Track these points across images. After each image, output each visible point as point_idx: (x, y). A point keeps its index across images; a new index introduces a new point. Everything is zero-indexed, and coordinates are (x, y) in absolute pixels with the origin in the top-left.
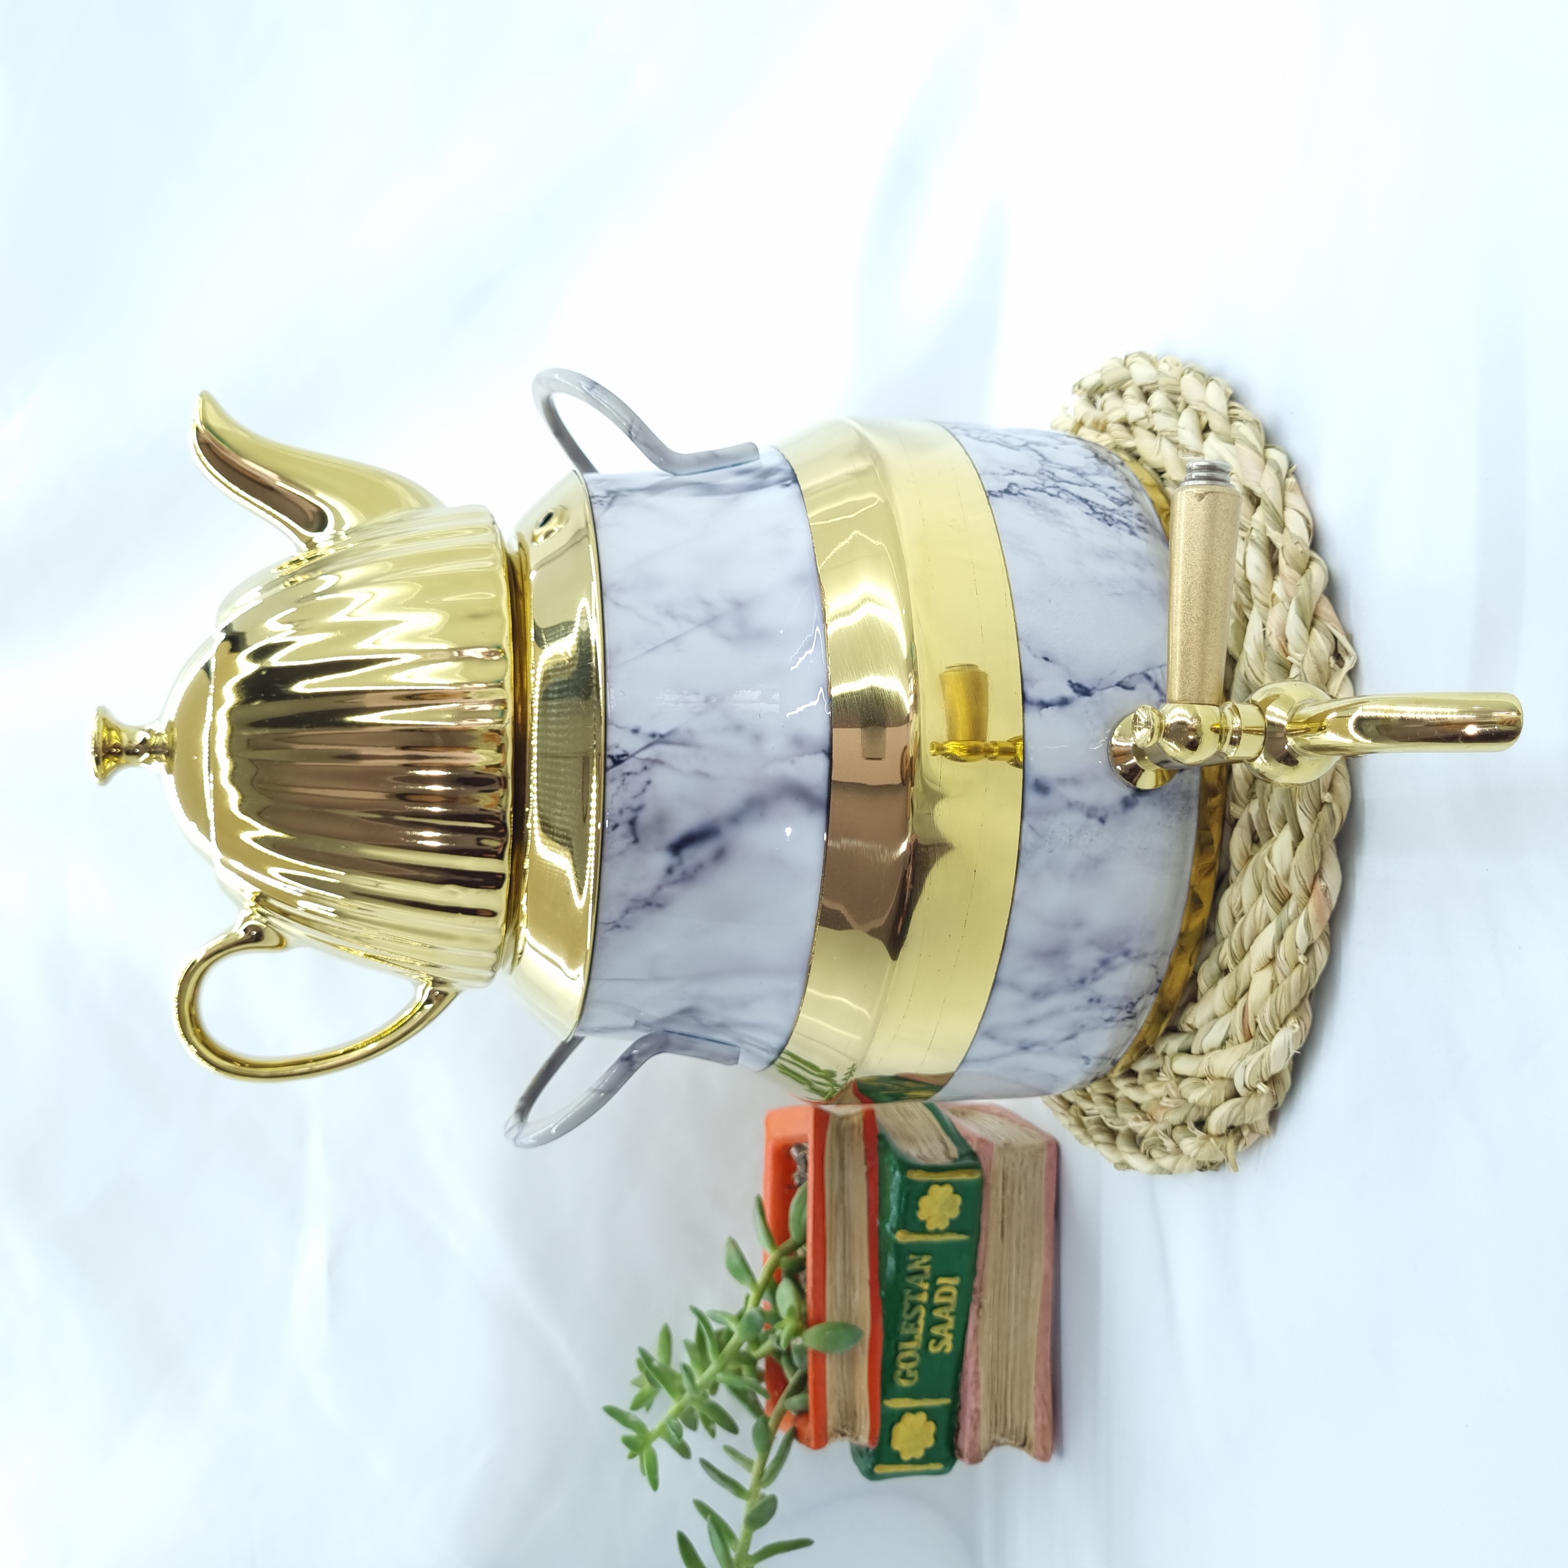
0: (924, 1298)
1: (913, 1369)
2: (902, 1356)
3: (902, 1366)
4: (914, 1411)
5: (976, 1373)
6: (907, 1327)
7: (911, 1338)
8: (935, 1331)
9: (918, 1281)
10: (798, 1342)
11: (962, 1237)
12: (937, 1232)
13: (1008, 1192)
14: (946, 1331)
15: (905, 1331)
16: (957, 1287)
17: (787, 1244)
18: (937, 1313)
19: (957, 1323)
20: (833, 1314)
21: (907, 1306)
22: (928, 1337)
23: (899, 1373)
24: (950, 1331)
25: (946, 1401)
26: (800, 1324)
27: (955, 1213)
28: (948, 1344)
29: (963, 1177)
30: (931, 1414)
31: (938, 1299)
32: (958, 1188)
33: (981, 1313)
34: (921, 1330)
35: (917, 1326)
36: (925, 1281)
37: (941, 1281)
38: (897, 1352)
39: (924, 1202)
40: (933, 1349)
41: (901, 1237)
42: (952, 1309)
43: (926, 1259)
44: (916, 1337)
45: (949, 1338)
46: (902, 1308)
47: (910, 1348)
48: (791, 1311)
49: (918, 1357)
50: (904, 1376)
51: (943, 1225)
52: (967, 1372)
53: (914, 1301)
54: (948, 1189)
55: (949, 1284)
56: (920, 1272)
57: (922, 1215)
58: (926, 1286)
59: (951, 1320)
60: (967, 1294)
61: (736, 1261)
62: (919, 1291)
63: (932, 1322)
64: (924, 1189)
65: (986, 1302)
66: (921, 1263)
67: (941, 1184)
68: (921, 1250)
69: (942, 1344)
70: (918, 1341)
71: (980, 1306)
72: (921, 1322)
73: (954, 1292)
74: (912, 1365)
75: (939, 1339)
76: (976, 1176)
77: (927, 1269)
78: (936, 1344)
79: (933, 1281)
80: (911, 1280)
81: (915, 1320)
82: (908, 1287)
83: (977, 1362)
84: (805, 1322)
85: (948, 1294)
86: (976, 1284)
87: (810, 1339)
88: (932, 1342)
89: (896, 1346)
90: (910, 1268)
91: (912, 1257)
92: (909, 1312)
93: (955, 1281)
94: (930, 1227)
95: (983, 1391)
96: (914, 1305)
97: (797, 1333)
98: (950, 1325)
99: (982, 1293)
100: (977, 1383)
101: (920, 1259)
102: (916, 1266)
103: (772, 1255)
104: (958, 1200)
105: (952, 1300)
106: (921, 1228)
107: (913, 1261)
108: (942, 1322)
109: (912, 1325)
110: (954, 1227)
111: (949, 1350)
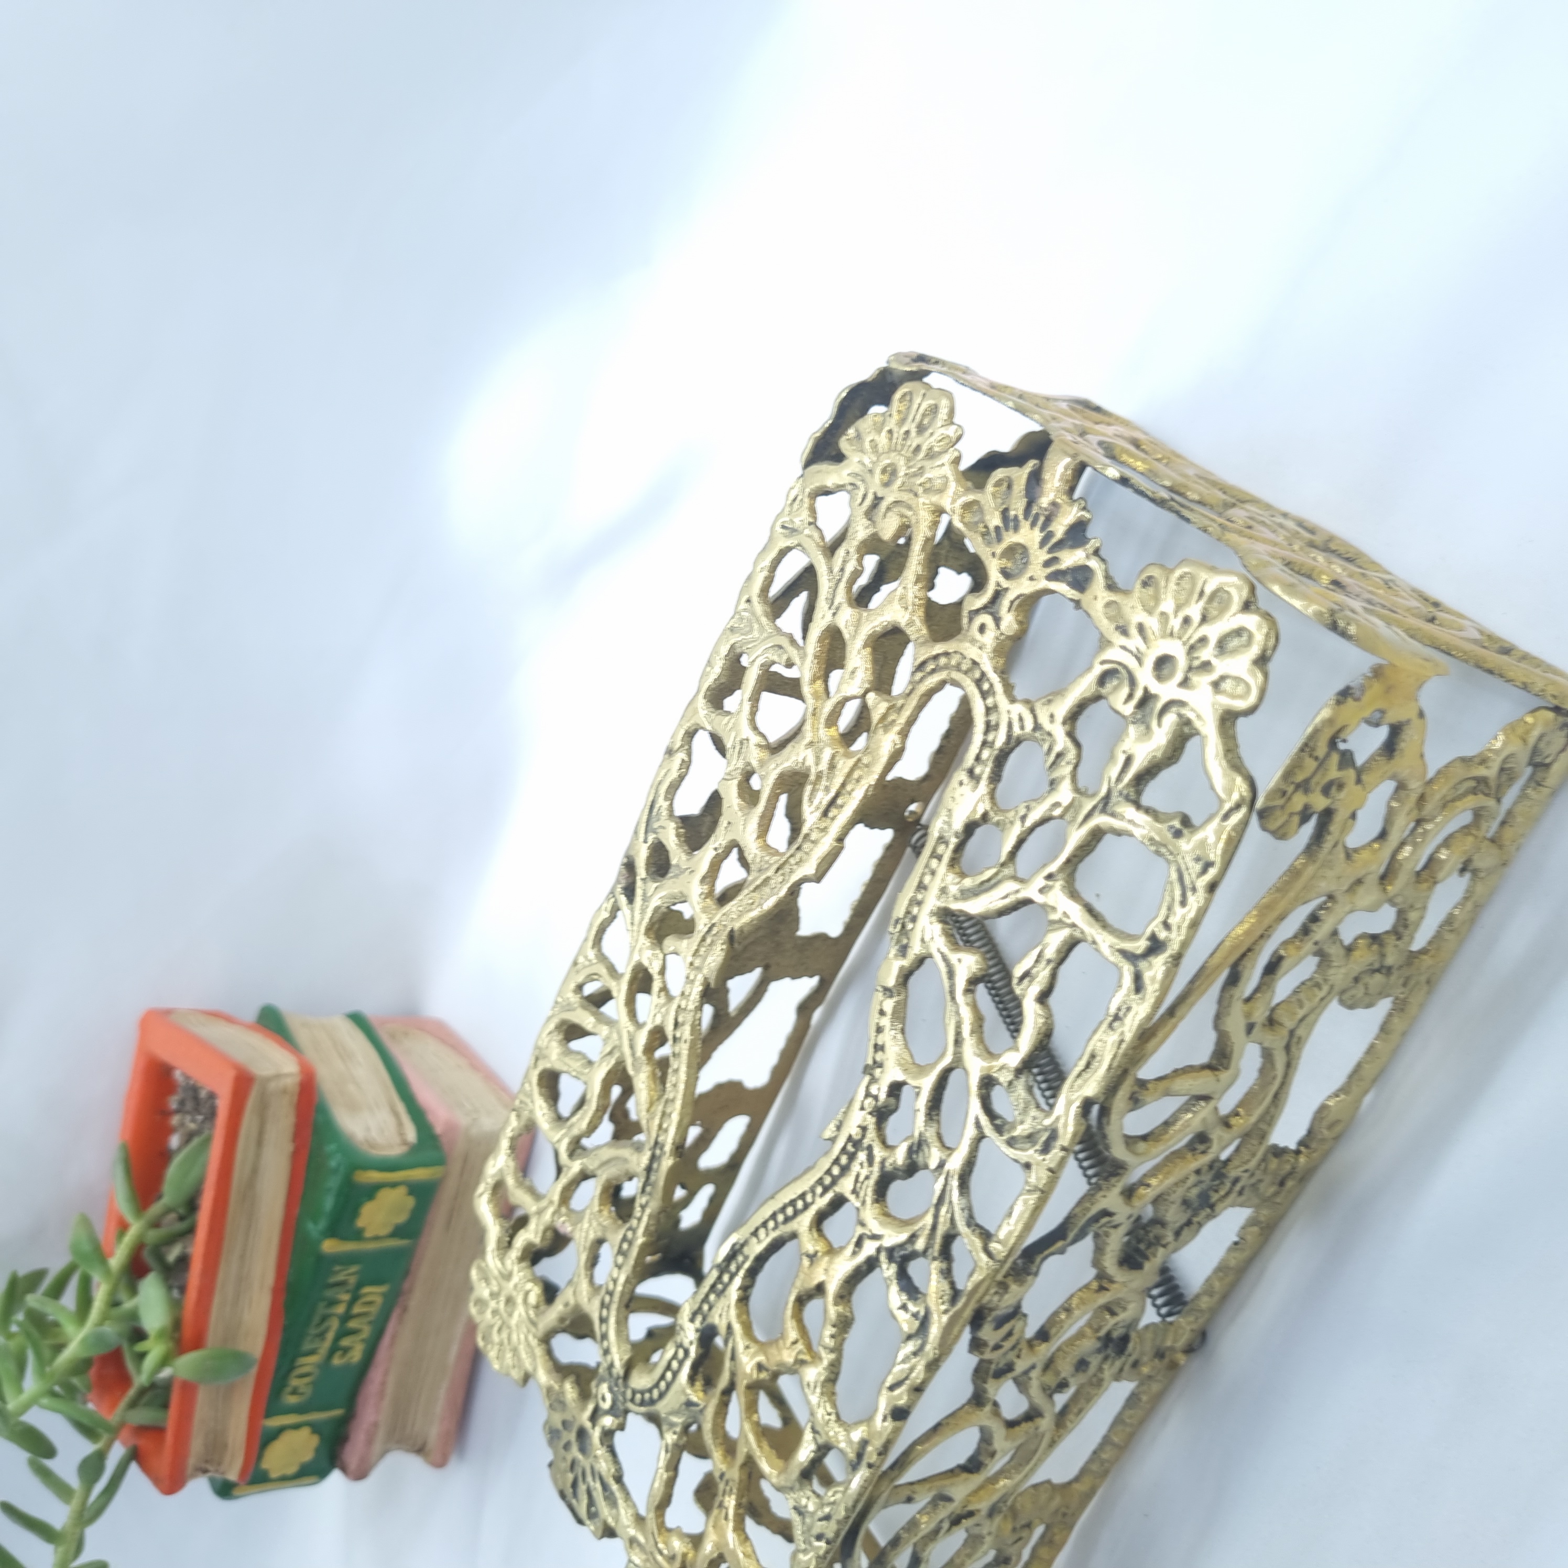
0: (341, 1309)
1: (307, 1384)
2: (297, 1371)
3: (295, 1382)
4: (296, 1427)
5: (383, 1384)
6: (312, 1341)
7: (312, 1353)
8: (345, 1342)
9: (338, 1293)
10: (167, 1372)
11: (402, 1243)
12: (376, 1238)
14: (358, 1340)
15: (307, 1346)
16: (383, 1294)
17: (158, 1209)
18: (352, 1324)
19: (373, 1330)
20: (214, 1336)
21: (316, 1319)
22: (334, 1349)
23: (288, 1389)
24: (363, 1340)
25: (338, 1412)
26: (172, 1347)
27: (402, 1218)
28: (356, 1355)
29: (419, 1174)
30: (315, 1428)
31: (357, 1310)
32: (412, 1191)
33: (404, 1316)
34: (327, 1343)
35: (324, 1339)
36: (347, 1292)
37: (366, 1290)
38: (292, 1368)
39: (368, 1207)
40: (336, 1361)
41: (329, 1246)
42: (371, 1318)
43: (354, 1269)
44: (320, 1351)
45: (361, 1345)
46: (310, 1321)
47: (309, 1363)
49: (316, 1371)
50: (295, 1392)
51: (385, 1231)
53: (327, 1314)
54: (401, 1190)
55: (374, 1293)
56: (343, 1283)
57: (362, 1222)
58: (346, 1297)
59: (367, 1328)
60: (393, 1301)
62: (337, 1303)
63: (344, 1333)
64: (371, 1191)
65: (412, 1302)
66: (349, 1274)
67: (392, 1184)
68: (350, 1259)
69: (350, 1356)
70: (321, 1354)
72: (330, 1334)
73: (379, 1299)
74: (307, 1380)
75: (346, 1350)
76: (437, 1175)
77: (353, 1279)
78: (342, 1356)
79: (356, 1291)
80: (329, 1293)
81: (322, 1336)
82: (324, 1301)
83: (387, 1371)
84: (178, 1345)
85: (370, 1303)
86: (406, 1285)
87: (185, 1366)
88: (339, 1353)
89: (293, 1361)
90: (333, 1280)
91: (336, 1268)
92: (318, 1325)
93: (383, 1288)
94: (369, 1233)
95: (386, 1403)
96: (324, 1318)
97: (166, 1359)
98: (364, 1335)
100: (381, 1394)
101: (346, 1269)
102: (340, 1277)
103: (134, 1226)
104: (410, 1202)
105: (374, 1309)
106: (357, 1235)
107: (337, 1272)
108: (356, 1332)
109: (318, 1338)
110: (398, 1232)
111: (354, 1362)
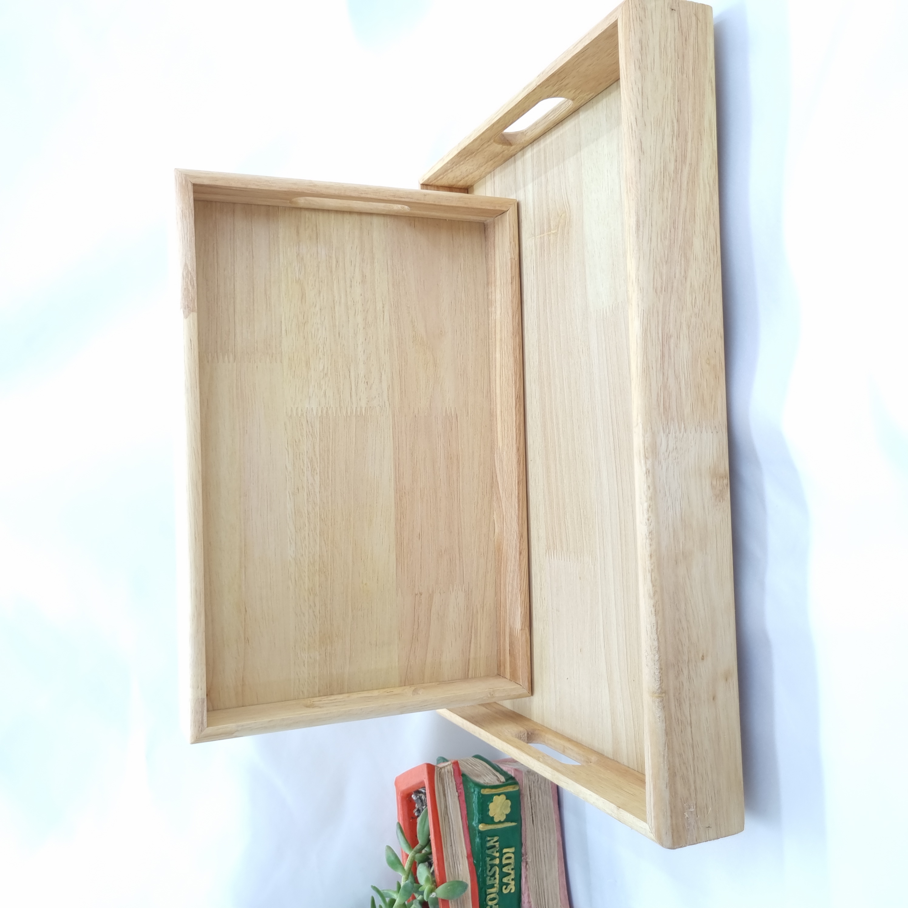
0: (497, 861)
1: (496, 905)
2: (489, 897)
3: (490, 903)
5: (529, 902)
6: (490, 880)
7: (492, 886)
8: (505, 880)
9: (493, 852)
10: (433, 895)
11: (513, 824)
12: (500, 822)
13: (533, 798)
14: (511, 880)
15: (489, 882)
16: (513, 853)
17: (418, 847)
18: (505, 870)
19: (515, 874)
20: (449, 878)
22: (502, 884)
24: (512, 880)
26: (433, 886)
27: (508, 811)
28: (512, 887)
29: (510, 789)
31: (505, 862)
32: (509, 796)
33: (528, 866)
34: (497, 881)
35: (495, 879)
36: (497, 852)
37: (505, 851)
38: (486, 895)
39: (491, 806)
40: (505, 892)
41: (481, 827)
42: (512, 866)
43: (496, 839)
44: (495, 885)
45: (513, 883)
46: (486, 869)
47: (493, 892)
48: (427, 879)
49: (497, 897)
51: (503, 818)
52: (524, 903)
53: (493, 864)
54: (503, 797)
55: (509, 851)
56: (494, 847)
57: (491, 814)
58: (497, 855)
59: (512, 872)
60: (519, 856)
61: (393, 858)
62: (494, 858)
63: (503, 875)
64: (489, 798)
65: (529, 860)
66: (493, 841)
67: (499, 795)
68: (492, 833)
69: (509, 887)
70: (497, 887)
71: (527, 864)
72: (497, 876)
73: (512, 856)
74: (495, 902)
75: (507, 884)
76: (517, 789)
77: (497, 844)
78: (506, 889)
79: (500, 851)
80: (489, 852)
81: (494, 875)
82: (489, 856)
83: (529, 895)
84: (435, 884)
85: (510, 858)
86: (523, 851)
87: (440, 892)
88: (504, 887)
89: (486, 891)
90: (488, 845)
91: (488, 839)
92: (490, 871)
93: (512, 850)
94: (496, 820)
96: (492, 866)
97: (431, 891)
98: (512, 876)
99: (527, 856)
101: (493, 839)
102: (491, 843)
103: (411, 854)
104: (509, 803)
105: (512, 861)
106: (491, 821)
107: (489, 841)
108: (509, 874)
109: (493, 878)
110: (509, 818)
111: (513, 891)
